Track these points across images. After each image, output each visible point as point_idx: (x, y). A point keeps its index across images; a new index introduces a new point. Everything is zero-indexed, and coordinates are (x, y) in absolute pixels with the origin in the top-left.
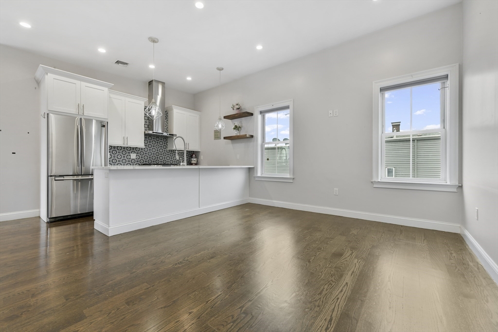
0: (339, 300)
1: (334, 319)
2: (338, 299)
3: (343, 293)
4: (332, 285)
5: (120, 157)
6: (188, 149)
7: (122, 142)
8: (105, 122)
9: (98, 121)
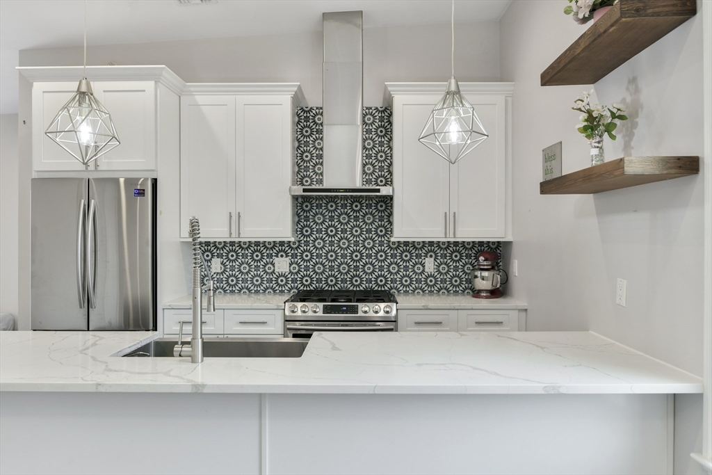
5: (245, 268)
6: (452, 235)
7: (226, 229)
8: (146, 179)
9: (129, 182)
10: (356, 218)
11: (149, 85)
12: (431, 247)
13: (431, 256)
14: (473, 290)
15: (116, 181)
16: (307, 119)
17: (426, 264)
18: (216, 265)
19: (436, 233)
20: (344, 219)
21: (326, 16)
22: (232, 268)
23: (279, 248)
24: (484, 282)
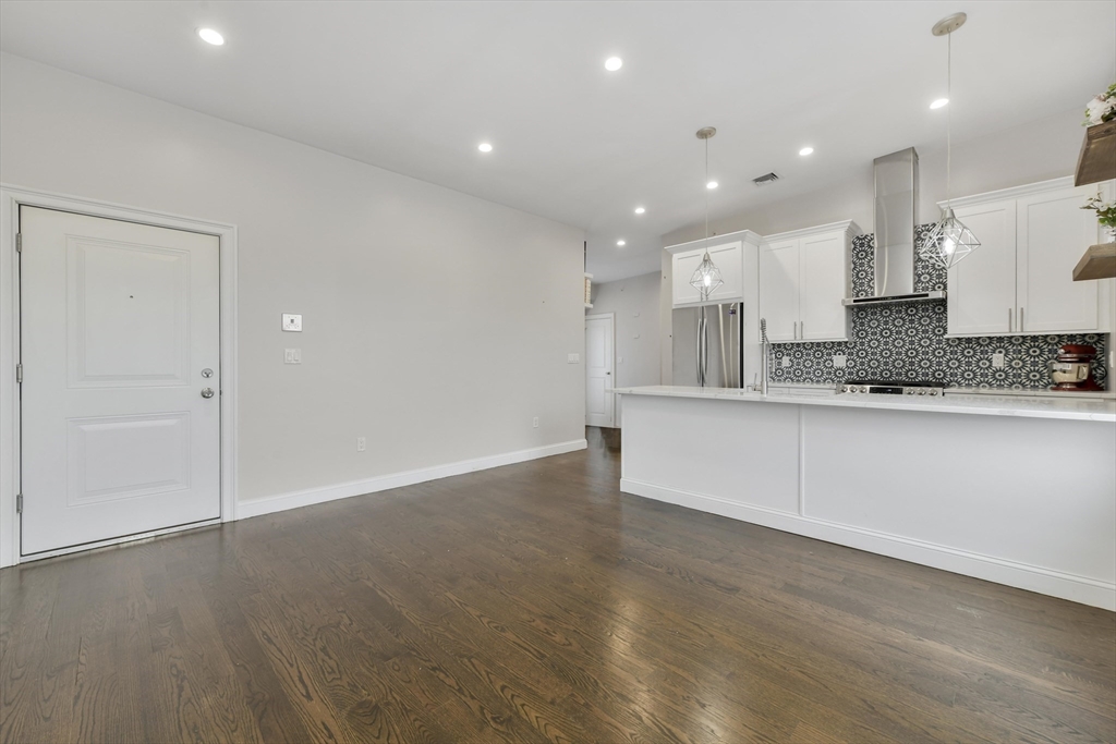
0: (288, 666)
1: (268, 645)
2: (292, 665)
3: (296, 679)
4: (329, 673)
5: (808, 364)
6: (1019, 329)
7: (793, 334)
8: (736, 304)
9: (726, 307)
10: (912, 321)
11: (738, 244)
12: (999, 342)
13: (1000, 352)
14: (1053, 383)
15: (717, 306)
16: (862, 245)
17: (993, 360)
18: (786, 362)
19: (1000, 329)
20: (899, 322)
21: (876, 161)
22: (798, 364)
23: (837, 347)
24: (1066, 375)
